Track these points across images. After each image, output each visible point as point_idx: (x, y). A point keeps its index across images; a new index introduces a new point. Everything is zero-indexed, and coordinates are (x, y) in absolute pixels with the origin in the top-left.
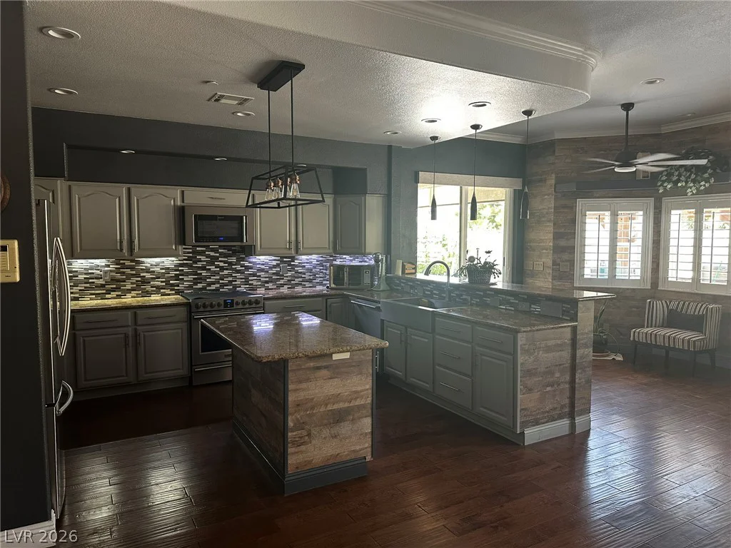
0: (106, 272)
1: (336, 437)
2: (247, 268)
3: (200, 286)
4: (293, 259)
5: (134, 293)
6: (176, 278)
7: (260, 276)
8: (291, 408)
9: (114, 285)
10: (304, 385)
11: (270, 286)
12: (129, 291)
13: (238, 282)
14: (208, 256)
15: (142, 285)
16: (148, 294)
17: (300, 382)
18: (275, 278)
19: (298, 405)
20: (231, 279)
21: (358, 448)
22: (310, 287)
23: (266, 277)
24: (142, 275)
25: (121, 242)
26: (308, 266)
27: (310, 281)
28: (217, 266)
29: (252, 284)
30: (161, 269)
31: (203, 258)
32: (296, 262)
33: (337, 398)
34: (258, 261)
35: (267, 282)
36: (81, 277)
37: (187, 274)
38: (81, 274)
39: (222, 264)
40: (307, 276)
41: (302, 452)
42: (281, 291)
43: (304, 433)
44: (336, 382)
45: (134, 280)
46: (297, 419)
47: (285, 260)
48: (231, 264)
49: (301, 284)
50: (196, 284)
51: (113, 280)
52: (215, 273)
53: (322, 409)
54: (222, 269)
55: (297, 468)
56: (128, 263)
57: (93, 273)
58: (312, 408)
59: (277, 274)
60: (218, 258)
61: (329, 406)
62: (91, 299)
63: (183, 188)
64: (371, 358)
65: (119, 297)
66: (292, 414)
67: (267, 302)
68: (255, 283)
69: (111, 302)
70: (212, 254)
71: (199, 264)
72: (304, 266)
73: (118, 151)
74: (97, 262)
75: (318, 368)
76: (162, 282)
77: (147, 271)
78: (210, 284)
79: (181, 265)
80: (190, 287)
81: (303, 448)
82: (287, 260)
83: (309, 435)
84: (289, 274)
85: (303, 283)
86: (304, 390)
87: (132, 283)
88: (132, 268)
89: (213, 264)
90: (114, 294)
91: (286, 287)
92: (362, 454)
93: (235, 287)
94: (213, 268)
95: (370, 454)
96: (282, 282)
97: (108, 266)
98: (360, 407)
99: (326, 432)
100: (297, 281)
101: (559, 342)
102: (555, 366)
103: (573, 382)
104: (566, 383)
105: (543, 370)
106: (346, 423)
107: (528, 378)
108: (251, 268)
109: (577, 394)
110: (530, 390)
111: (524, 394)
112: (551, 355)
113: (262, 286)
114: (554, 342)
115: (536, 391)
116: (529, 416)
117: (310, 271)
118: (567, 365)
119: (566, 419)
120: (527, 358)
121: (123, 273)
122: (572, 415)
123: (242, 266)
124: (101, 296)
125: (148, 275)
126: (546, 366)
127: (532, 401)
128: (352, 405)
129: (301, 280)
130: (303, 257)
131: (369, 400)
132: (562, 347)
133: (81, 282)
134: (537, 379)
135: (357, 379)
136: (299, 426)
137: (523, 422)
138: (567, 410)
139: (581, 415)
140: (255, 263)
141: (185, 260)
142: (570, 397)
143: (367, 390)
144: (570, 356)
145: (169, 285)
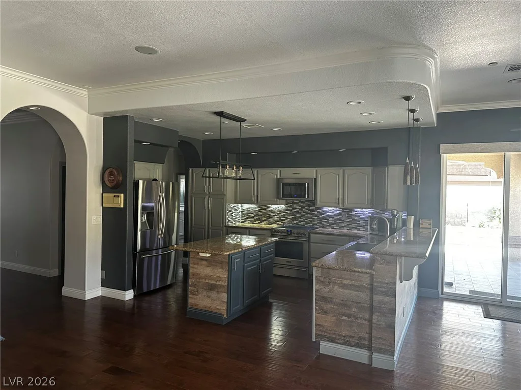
0: (255, 211)
1: (209, 297)
2: (321, 214)
3: (295, 222)
4: (351, 210)
5: (265, 222)
6: (284, 216)
7: (328, 219)
8: (190, 275)
9: (258, 217)
10: (196, 266)
11: (335, 226)
12: (264, 221)
13: (316, 222)
14: (300, 206)
15: (269, 219)
16: (270, 223)
17: (194, 264)
18: (337, 221)
19: (193, 275)
20: (312, 220)
21: (220, 308)
22: (363, 231)
23: (332, 221)
24: (269, 213)
25: (253, 196)
26: (362, 216)
27: (363, 227)
29: (323, 224)
30: (278, 211)
31: (297, 207)
32: (353, 213)
33: (210, 277)
34: (328, 210)
35: (333, 224)
36: (246, 212)
37: (289, 215)
39: (307, 211)
40: (361, 223)
41: (194, 299)
42: (342, 230)
43: (196, 290)
44: (210, 269)
46: (193, 282)
47: (345, 211)
48: (312, 211)
49: (357, 228)
50: (293, 221)
52: (303, 216)
53: (204, 281)
54: (307, 213)
55: (192, 305)
56: (263, 207)
57: (250, 211)
58: (200, 278)
59: (340, 219)
60: (304, 207)
61: (207, 280)
62: (249, 223)
63: (281, 169)
64: (227, 261)
65: (259, 223)
66: (191, 278)
67: (311, 235)
69: (255, 226)
70: (302, 204)
71: (295, 210)
72: (359, 216)
73: (250, 153)
74: (252, 206)
76: (278, 218)
77: (271, 211)
78: (300, 222)
79: (287, 210)
80: (290, 222)
81: (195, 297)
82: (347, 211)
83: (197, 291)
84: (348, 220)
85: (358, 227)
86: (196, 268)
87: (265, 217)
88: (265, 210)
89: (302, 210)
90: (257, 222)
91: (346, 228)
92: (222, 312)
94: (302, 212)
95: (226, 314)
96: (343, 225)
97: (256, 208)
98: (221, 286)
99: (205, 293)
100: (353, 226)
101: (356, 283)
102: (352, 301)
103: (370, 321)
104: (365, 320)
105: (338, 301)
106: (214, 292)
107: (323, 303)
108: (324, 214)
109: (374, 333)
110: (325, 313)
111: (319, 313)
112: (347, 291)
113: (330, 226)
114: (350, 282)
115: (332, 315)
116: (325, 332)
117: (363, 219)
118: (366, 305)
119: (365, 351)
120: (322, 287)
121: (261, 212)
122: (370, 348)
123: (318, 212)
124: (252, 222)
125: (272, 214)
126: (342, 299)
127: (328, 321)
128: (217, 283)
129: (357, 225)
130: (358, 210)
131: (226, 284)
132: (359, 288)
133: (245, 214)
134: (332, 306)
135: (220, 270)
136: (194, 285)
137: (319, 335)
138: (366, 343)
139: (380, 353)
140: (326, 212)
141: (288, 207)
142: (369, 333)
143: (225, 278)
144: (369, 298)
145: (280, 220)
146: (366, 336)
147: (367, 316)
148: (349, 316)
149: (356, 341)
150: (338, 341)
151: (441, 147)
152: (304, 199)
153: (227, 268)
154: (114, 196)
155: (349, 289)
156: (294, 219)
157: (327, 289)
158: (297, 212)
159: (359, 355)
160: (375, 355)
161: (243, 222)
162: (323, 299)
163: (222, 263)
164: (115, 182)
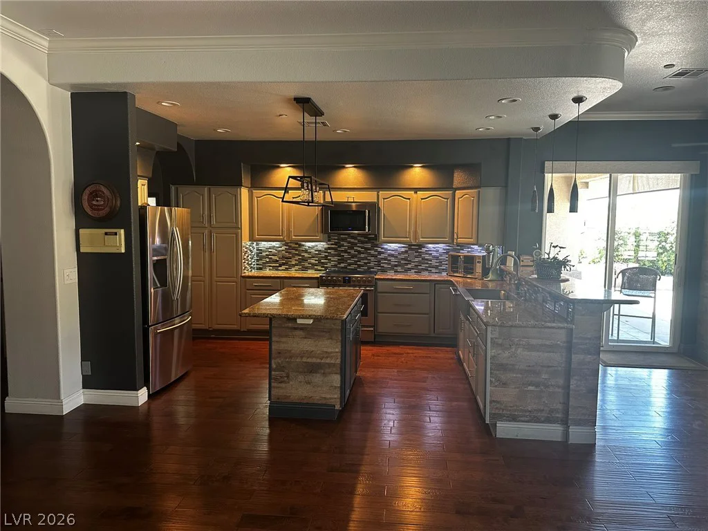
0: (279, 251)
1: (308, 383)
2: (380, 253)
3: (342, 265)
4: (421, 246)
5: (297, 267)
6: (326, 257)
7: (390, 260)
8: (274, 354)
9: (283, 261)
10: (284, 340)
11: (399, 269)
12: (294, 266)
13: (372, 264)
14: (349, 242)
15: (303, 263)
16: (305, 269)
17: (281, 336)
18: (402, 262)
19: (280, 353)
20: (366, 261)
21: (328, 396)
22: (436, 273)
23: (395, 262)
24: (302, 254)
25: (282, 230)
26: (435, 254)
27: (436, 267)
28: (356, 251)
29: (383, 267)
30: (316, 251)
31: (345, 244)
32: (424, 250)
33: (310, 354)
34: (389, 248)
35: (396, 266)
36: (264, 254)
37: (334, 256)
38: (264, 252)
39: (359, 249)
40: (434, 262)
41: (282, 388)
43: (285, 375)
44: (309, 341)
45: (297, 258)
46: (278, 363)
47: (413, 247)
48: (367, 249)
49: (427, 270)
50: (339, 263)
51: (283, 257)
52: (353, 256)
53: (298, 360)
54: (360, 252)
55: (278, 399)
56: (293, 246)
57: (271, 252)
58: (291, 357)
59: (405, 259)
60: (356, 244)
61: (304, 358)
62: (270, 270)
64: (340, 329)
65: (287, 269)
66: (275, 359)
68: (386, 266)
69: (282, 273)
70: (352, 240)
71: (343, 249)
72: (431, 254)
74: (274, 244)
75: (295, 329)
76: (316, 260)
77: (306, 251)
78: (350, 265)
79: (329, 248)
80: (335, 266)
81: (283, 385)
82: (415, 247)
83: (288, 377)
84: (417, 260)
85: (429, 269)
86: (283, 343)
87: (296, 260)
88: (296, 250)
89: (352, 248)
90: (283, 267)
91: (413, 271)
92: (332, 402)
93: (369, 268)
94: (352, 252)
95: (339, 403)
96: (409, 266)
97: (281, 247)
98: (330, 365)
99: (301, 378)
100: (423, 266)
101: (548, 343)
102: (542, 366)
103: (567, 387)
104: (559, 387)
105: (523, 367)
106: (318, 375)
107: (502, 372)
108: (383, 253)
109: (572, 402)
110: (505, 384)
111: (496, 386)
112: (534, 354)
113: (392, 269)
114: (540, 342)
115: (514, 387)
116: (503, 410)
117: (437, 258)
118: (560, 368)
119: (558, 425)
120: (500, 352)
121: (290, 253)
122: (565, 422)
123: (376, 251)
124: (276, 268)
125: (306, 255)
126: (528, 365)
127: (508, 396)
128: (323, 361)
129: (427, 265)
130: (430, 245)
131: (338, 361)
132: (552, 348)
133: (263, 257)
134: (515, 375)
135: (327, 342)
136: (280, 368)
137: (495, 414)
138: (559, 415)
139: (579, 425)
140: (386, 249)
141: (332, 244)
142: (564, 403)
143: (337, 352)
144: (564, 359)
145: (320, 263)
146: (560, 407)
147: (561, 382)
148: (537, 385)
149: (546, 415)
150: (522, 419)
151: (546, 165)
152: (364, 232)
153: (340, 338)
154: (106, 234)
155: (538, 351)
156: (342, 260)
157: (507, 354)
159: (552, 432)
160: (572, 429)
161: (261, 269)
162: (502, 367)
163: (330, 331)
164: (107, 209)
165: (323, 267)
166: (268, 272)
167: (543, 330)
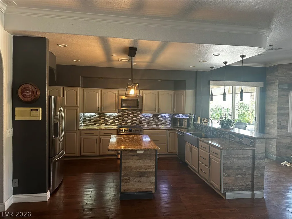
0: (95, 117)
1: (140, 182)
2: (141, 118)
3: (125, 123)
4: (159, 115)
5: (103, 125)
7: (146, 121)
8: (123, 169)
9: (97, 122)
10: (128, 161)
11: (150, 124)
12: (102, 124)
14: (128, 113)
15: (106, 122)
16: (108, 125)
17: (126, 160)
18: (151, 122)
19: (126, 168)
20: (135, 121)
21: (149, 187)
22: (165, 126)
23: (148, 121)
24: (106, 119)
25: (98, 108)
26: (164, 118)
27: (165, 123)
28: (131, 117)
29: (143, 124)
30: (112, 117)
31: (126, 114)
32: (160, 116)
33: (141, 167)
34: (145, 115)
35: (148, 123)
36: (87, 119)
37: (121, 119)
38: (87, 118)
39: (132, 116)
40: (164, 121)
41: (127, 185)
42: (154, 127)
43: (128, 178)
44: (140, 161)
45: (103, 120)
46: (125, 173)
48: (135, 116)
49: (161, 125)
51: (97, 120)
52: (130, 119)
53: (135, 171)
54: (132, 117)
55: (124, 191)
56: (102, 115)
57: (91, 118)
58: (131, 170)
59: (152, 120)
60: (131, 114)
61: (137, 170)
62: (90, 126)
63: (118, 90)
64: (155, 154)
65: (98, 126)
66: (123, 171)
67: (144, 130)
68: (144, 123)
69: (96, 127)
70: (129, 112)
71: (125, 116)
72: (163, 118)
73: (97, 78)
74: (92, 114)
75: (134, 155)
76: (112, 121)
77: (108, 117)
78: (128, 123)
79: (118, 116)
80: (121, 124)
81: (127, 184)
82: (156, 115)
83: (129, 179)
84: (157, 120)
85: (162, 124)
86: (128, 163)
87: (103, 121)
88: (103, 116)
89: (129, 116)
90: (97, 125)
91: (155, 125)
92: (151, 190)
93: (137, 124)
94: (129, 117)
95: (154, 190)
96: (154, 123)
97: (95, 115)
98: (150, 172)
99: (136, 179)
100: (160, 123)
101: (245, 156)
102: (243, 166)
103: (253, 174)
104: (250, 175)
105: (236, 167)
106: (144, 177)
107: (228, 170)
108: (143, 118)
109: (255, 181)
110: (229, 175)
111: (225, 177)
112: (241, 161)
113: (146, 124)
114: (242, 156)
115: (232, 176)
116: (228, 186)
117: (165, 119)
118: (250, 167)
119: (250, 191)
120: (227, 161)
121: (100, 118)
122: (253, 189)
123: (140, 117)
124: (93, 125)
125: (108, 119)
126: (238, 166)
127: (230, 180)
128: (147, 171)
129: (161, 123)
130: (163, 114)
131: (154, 170)
132: (246, 158)
133: (87, 120)
134: (233, 171)
135: (148, 161)
136: (126, 175)
137: (225, 189)
138: (250, 187)
139: (258, 190)
140: (144, 116)
141: (120, 114)
142: (251, 181)
143: (153, 166)
144: (251, 163)
145: (114, 123)
146: (250, 183)
147: (250, 172)
148: (241, 175)
149: (245, 187)
150: (236, 190)
151: (211, 82)
152: (137, 109)
153: (155, 159)
156: (125, 121)
157: (230, 162)
158: (126, 117)
159: (247, 194)
160: (256, 192)
161: (85, 126)
162: (228, 168)
163: (150, 156)
164: (33, 97)
165: (116, 124)
166: (89, 127)
167: (243, 151)
